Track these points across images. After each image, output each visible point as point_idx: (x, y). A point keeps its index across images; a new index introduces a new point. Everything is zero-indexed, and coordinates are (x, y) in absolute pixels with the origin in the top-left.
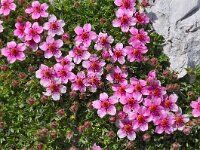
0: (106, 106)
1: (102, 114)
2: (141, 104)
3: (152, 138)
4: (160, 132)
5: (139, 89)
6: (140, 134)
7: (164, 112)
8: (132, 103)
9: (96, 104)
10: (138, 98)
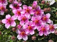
0: (10, 21)
1: (8, 26)
2: (30, 20)
3: (37, 39)
4: (41, 35)
5: (28, 11)
6: (30, 37)
7: (43, 24)
8: (24, 20)
9: (4, 21)
10: (28, 16)
